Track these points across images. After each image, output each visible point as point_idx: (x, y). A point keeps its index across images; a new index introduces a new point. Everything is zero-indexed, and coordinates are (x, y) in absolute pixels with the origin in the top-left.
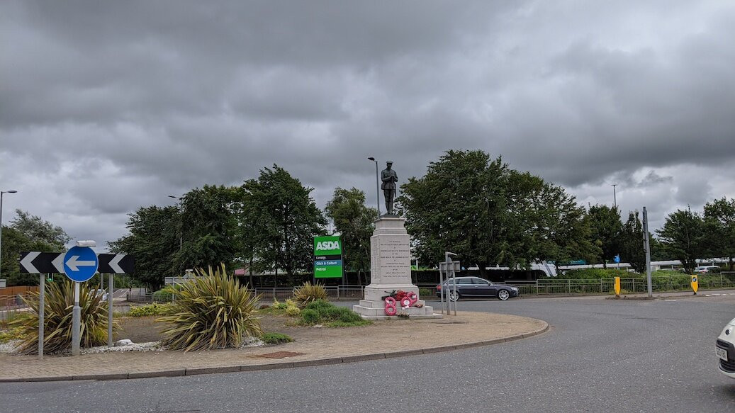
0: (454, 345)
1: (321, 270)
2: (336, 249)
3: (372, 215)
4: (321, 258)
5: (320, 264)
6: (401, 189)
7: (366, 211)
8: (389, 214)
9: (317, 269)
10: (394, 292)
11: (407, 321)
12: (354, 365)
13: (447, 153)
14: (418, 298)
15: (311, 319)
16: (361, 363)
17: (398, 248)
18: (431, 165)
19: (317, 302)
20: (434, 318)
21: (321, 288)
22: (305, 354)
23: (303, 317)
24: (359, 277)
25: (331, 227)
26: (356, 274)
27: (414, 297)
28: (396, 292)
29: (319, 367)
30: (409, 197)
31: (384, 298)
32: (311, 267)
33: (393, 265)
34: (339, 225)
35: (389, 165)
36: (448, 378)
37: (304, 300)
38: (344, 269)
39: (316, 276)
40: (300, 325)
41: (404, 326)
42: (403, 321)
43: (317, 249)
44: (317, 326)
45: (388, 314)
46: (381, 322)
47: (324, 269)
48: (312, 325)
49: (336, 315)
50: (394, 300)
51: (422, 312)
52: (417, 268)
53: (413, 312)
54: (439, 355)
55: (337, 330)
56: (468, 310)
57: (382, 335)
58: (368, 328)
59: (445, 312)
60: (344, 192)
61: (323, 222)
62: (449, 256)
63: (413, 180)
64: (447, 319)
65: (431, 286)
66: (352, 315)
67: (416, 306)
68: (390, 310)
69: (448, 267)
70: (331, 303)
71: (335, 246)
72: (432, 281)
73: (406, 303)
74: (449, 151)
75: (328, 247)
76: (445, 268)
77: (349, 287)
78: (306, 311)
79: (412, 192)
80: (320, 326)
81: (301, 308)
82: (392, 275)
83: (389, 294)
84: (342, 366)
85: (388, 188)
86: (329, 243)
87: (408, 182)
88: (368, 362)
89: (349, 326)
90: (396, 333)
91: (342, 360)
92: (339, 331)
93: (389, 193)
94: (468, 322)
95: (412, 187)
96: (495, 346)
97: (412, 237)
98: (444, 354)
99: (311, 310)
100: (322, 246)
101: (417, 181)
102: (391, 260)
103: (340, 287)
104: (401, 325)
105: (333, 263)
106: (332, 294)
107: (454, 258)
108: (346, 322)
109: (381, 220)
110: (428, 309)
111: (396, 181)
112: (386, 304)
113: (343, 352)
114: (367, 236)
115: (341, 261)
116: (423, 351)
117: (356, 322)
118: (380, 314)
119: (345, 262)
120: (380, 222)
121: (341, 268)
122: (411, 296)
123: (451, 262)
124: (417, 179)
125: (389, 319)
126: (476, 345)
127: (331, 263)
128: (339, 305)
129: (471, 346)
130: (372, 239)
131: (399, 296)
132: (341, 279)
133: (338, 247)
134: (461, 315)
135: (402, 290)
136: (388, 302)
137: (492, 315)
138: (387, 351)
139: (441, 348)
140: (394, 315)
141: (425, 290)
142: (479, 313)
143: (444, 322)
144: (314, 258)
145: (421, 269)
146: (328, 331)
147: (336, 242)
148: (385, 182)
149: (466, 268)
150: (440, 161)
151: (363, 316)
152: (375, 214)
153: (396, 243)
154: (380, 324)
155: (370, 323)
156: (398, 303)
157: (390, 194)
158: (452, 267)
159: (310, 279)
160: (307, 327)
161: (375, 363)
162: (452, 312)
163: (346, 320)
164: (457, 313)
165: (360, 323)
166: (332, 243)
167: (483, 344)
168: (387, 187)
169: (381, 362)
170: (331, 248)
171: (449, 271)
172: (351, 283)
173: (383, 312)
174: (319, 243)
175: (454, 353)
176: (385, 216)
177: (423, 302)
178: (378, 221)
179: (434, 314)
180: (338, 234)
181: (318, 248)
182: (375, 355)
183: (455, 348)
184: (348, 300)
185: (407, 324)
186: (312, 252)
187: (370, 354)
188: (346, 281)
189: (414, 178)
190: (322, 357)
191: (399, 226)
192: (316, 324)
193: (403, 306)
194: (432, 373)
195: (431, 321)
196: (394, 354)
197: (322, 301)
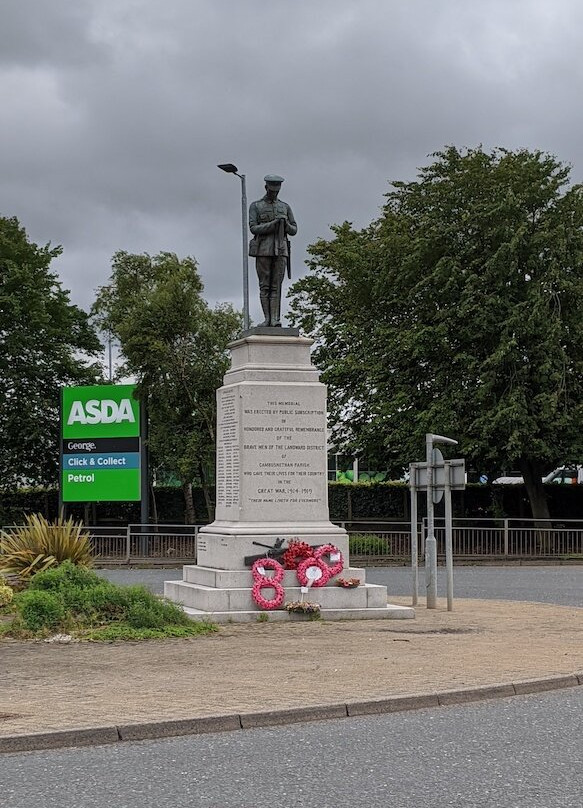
0: (435, 692)
1: (81, 480)
2: (125, 421)
3: (226, 328)
4: (82, 446)
5: (77, 462)
6: (310, 257)
7: (207, 317)
8: (271, 325)
9: (71, 477)
10: (279, 543)
11: (315, 625)
12: (151, 746)
13: (438, 159)
14: (346, 563)
15: (42, 618)
16: (173, 743)
17: (293, 421)
18: (396, 190)
19: (60, 570)
20: (390, 616)
21: (72, 533)
22: (16, 716)
23: (19, 614)
24: (190, 502)
25: (111, 359)
26: (180, 493)
27: (335, 558)
28: (285, 546)
29: (52, 754)
30: (332, 278)
31: (249, 562)
32: (53, 473)
33: (276, 470)
34: (137, 354)
35: (273, 186)
36: (408, 785)
37: (27, 564)
38: (147, 479)
39: (68, 496)
40: (10, 634)
41: (304, 637)
42: (303, 626)
43: (70, 422)
44: (58, 637)
45: (259, 605)
46: (243, 628)
47: (91, 478)
48: (44, 637)
49: (113, 609)
50: (278, 565)
51: (355, 600)
52: (353, 477)
53: (329, 600)
54: (390, 720)
55: (113, 649)
56: (490, 595)
57: (239, 665)
58: (203, 645)
59: (422, 600)
60: (141, 263)
61: (91, 345)
62: (436, 444)
63: (344, 231)
64: (426, 620)
65: (388, 527)
66: (157, 609)
67: (341, 584)
68: (267, 595)
69: (434, 476)
70: (99, 574)
71: (122, 414)
72: (393, 514)
73: (313, 574)
74: (444, 151)
75: (101, 416)
76: (425, 479)
77: (161, 530)
78: (29, 595)
79: (344, 265)
80: (68, 638)
81: (17, 589)
82: (275, 496)
83: (265, 551)
84: (116, 750)
85: (267, 252)
86: (105, 404)
87: (332, 237)
88: (190, 740)
89: (147, 638)
90: (278, 657)
91: (119, 735)
92: (120, 653)
93: (271, 269)
94: (481, 630)
95: (341, 250)
96: (548, 696)
97: (341, 393)
98: (406, 719)
99: (42, 594)
100: (85, 414)
101: (355, 235)
102: (274, 456)
103: (133, 530)
104: (294, 636)
105: (115, 462)
106: (106, 548)
107: (449, 453)
108: (138, 626)
109: (247, 343)
110: (374, 591)
111: (293, 233)
112: (255, 576)
113: (124, 711)
114: (208, 385)
115: (137, 457)
116: (348, 711)
117: (169, 628)
118: (239, 605)
119: (150, 460)
120: (245, 349)
121: (136, 475)
122: (326, 555)
123: (441, 461)
124: (356, 228)
125: (263, 619)
126: (495, 692)
127: (112, 461)
128: (121, 579)
129: (481, 694)
130: (221, 395)
131: (292, 556)
132: (137, 504)
133: (131, 417)
134: (466, 609)
135: (303, 539)
136: (261, 571)
137: (550, 610)
138: (246, 710)
139: (399, 702)
140: (277, 607)
141: (369, 539)
142: (516, 605)
143: (415, 629)
144: (64, 447)
145: (366, 482)
146: (89, 653)
147: (126, 403)
148: (260, 235)
149: (492, 478)
150: (420, 181)
151: (189, 611)
152: (233, 324)
153: (288, 408)
154: (237, 634)
155: (208, 629)
156: (290, 575)
157: (272, 267)
158: (442, 478)
159: (49, 506)
160: (31, 641)
161: (211, 742)
162: (441, 602)
163: (139, 624)
164: (456, 603)
165: (179, 630)
166: (113, 404)
167: (515, 689)
168: (266, 248)
169: (225, 738)
170: (110, 420)
171: (435, 487)
172: (165, 516)
173: (246, 600)
174: (77, 406)
175: (434, 714)
176: (258, 331)
177: (359, 573)
178: (238, 346)
179: (391, 607)
180: (131, 380)
181: (72, 419)
182: (214, 721)
183: (438, 700)
184: (157, 566)
185: (312, 633)
186: (56, 430)
187: (197, 716)
188: (151, 513)
189: (347, 225)
190: (62, 726)
191: (296, 361)
192: (55, 632)
193: (302, 582)
194: (365, 771)
195: (380, 624)
196: (266, 716)
197: (74, 567)
